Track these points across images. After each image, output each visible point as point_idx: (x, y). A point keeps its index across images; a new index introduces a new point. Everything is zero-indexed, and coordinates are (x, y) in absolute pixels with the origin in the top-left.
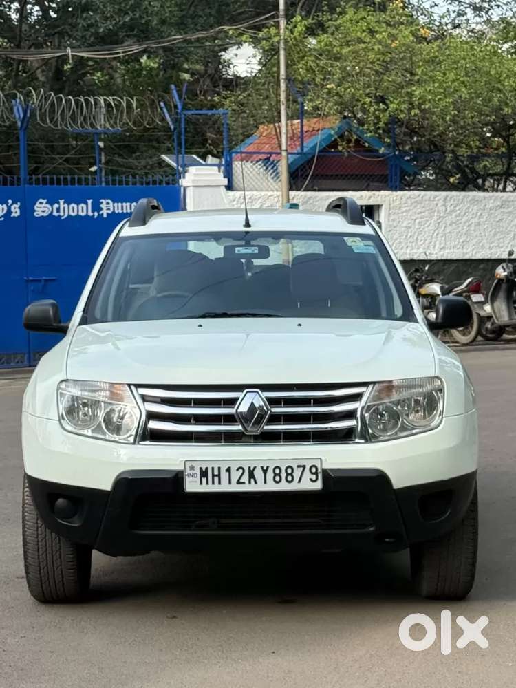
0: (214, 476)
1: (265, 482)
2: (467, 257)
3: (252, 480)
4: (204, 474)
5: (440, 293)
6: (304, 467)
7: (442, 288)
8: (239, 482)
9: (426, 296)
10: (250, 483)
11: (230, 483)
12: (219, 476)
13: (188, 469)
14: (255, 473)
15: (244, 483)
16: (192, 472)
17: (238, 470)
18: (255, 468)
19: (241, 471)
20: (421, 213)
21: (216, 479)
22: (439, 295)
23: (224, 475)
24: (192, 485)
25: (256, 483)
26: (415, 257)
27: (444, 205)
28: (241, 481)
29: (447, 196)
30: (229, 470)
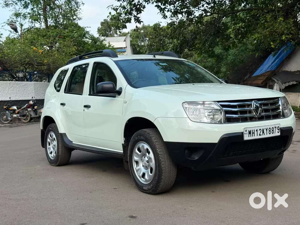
0: (253, 133)
1: (267, 134)
2: (17, 100)
3: (263, 134)
4: (250, 133)
5: (17, 109)
6: (276, 127)
7: (17, 108)
8: (260, 135)
9: (12, 110)
10: (263, 135)
11: (257, 135)
12: (254, 133)
13: (245, 131)
14: (264, 131)
15: (261, 135)
16: (246, 132)
17: (259, 130)
18: (264, 129)
19: (260, 130)
20: (4, 87)
21: (253, 134)
22: (16, 110)
23: (256, 132)
24: (246, 137)
25: (264, 134)
26: (3, 100)
27: (10, 85)
28: (260, 134)
29: (10, 83)
30: (257, 130)
